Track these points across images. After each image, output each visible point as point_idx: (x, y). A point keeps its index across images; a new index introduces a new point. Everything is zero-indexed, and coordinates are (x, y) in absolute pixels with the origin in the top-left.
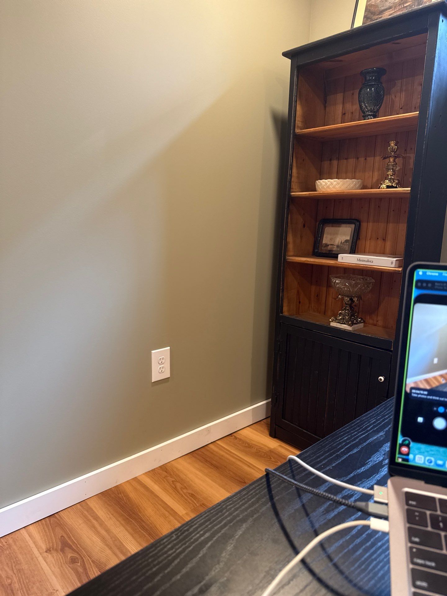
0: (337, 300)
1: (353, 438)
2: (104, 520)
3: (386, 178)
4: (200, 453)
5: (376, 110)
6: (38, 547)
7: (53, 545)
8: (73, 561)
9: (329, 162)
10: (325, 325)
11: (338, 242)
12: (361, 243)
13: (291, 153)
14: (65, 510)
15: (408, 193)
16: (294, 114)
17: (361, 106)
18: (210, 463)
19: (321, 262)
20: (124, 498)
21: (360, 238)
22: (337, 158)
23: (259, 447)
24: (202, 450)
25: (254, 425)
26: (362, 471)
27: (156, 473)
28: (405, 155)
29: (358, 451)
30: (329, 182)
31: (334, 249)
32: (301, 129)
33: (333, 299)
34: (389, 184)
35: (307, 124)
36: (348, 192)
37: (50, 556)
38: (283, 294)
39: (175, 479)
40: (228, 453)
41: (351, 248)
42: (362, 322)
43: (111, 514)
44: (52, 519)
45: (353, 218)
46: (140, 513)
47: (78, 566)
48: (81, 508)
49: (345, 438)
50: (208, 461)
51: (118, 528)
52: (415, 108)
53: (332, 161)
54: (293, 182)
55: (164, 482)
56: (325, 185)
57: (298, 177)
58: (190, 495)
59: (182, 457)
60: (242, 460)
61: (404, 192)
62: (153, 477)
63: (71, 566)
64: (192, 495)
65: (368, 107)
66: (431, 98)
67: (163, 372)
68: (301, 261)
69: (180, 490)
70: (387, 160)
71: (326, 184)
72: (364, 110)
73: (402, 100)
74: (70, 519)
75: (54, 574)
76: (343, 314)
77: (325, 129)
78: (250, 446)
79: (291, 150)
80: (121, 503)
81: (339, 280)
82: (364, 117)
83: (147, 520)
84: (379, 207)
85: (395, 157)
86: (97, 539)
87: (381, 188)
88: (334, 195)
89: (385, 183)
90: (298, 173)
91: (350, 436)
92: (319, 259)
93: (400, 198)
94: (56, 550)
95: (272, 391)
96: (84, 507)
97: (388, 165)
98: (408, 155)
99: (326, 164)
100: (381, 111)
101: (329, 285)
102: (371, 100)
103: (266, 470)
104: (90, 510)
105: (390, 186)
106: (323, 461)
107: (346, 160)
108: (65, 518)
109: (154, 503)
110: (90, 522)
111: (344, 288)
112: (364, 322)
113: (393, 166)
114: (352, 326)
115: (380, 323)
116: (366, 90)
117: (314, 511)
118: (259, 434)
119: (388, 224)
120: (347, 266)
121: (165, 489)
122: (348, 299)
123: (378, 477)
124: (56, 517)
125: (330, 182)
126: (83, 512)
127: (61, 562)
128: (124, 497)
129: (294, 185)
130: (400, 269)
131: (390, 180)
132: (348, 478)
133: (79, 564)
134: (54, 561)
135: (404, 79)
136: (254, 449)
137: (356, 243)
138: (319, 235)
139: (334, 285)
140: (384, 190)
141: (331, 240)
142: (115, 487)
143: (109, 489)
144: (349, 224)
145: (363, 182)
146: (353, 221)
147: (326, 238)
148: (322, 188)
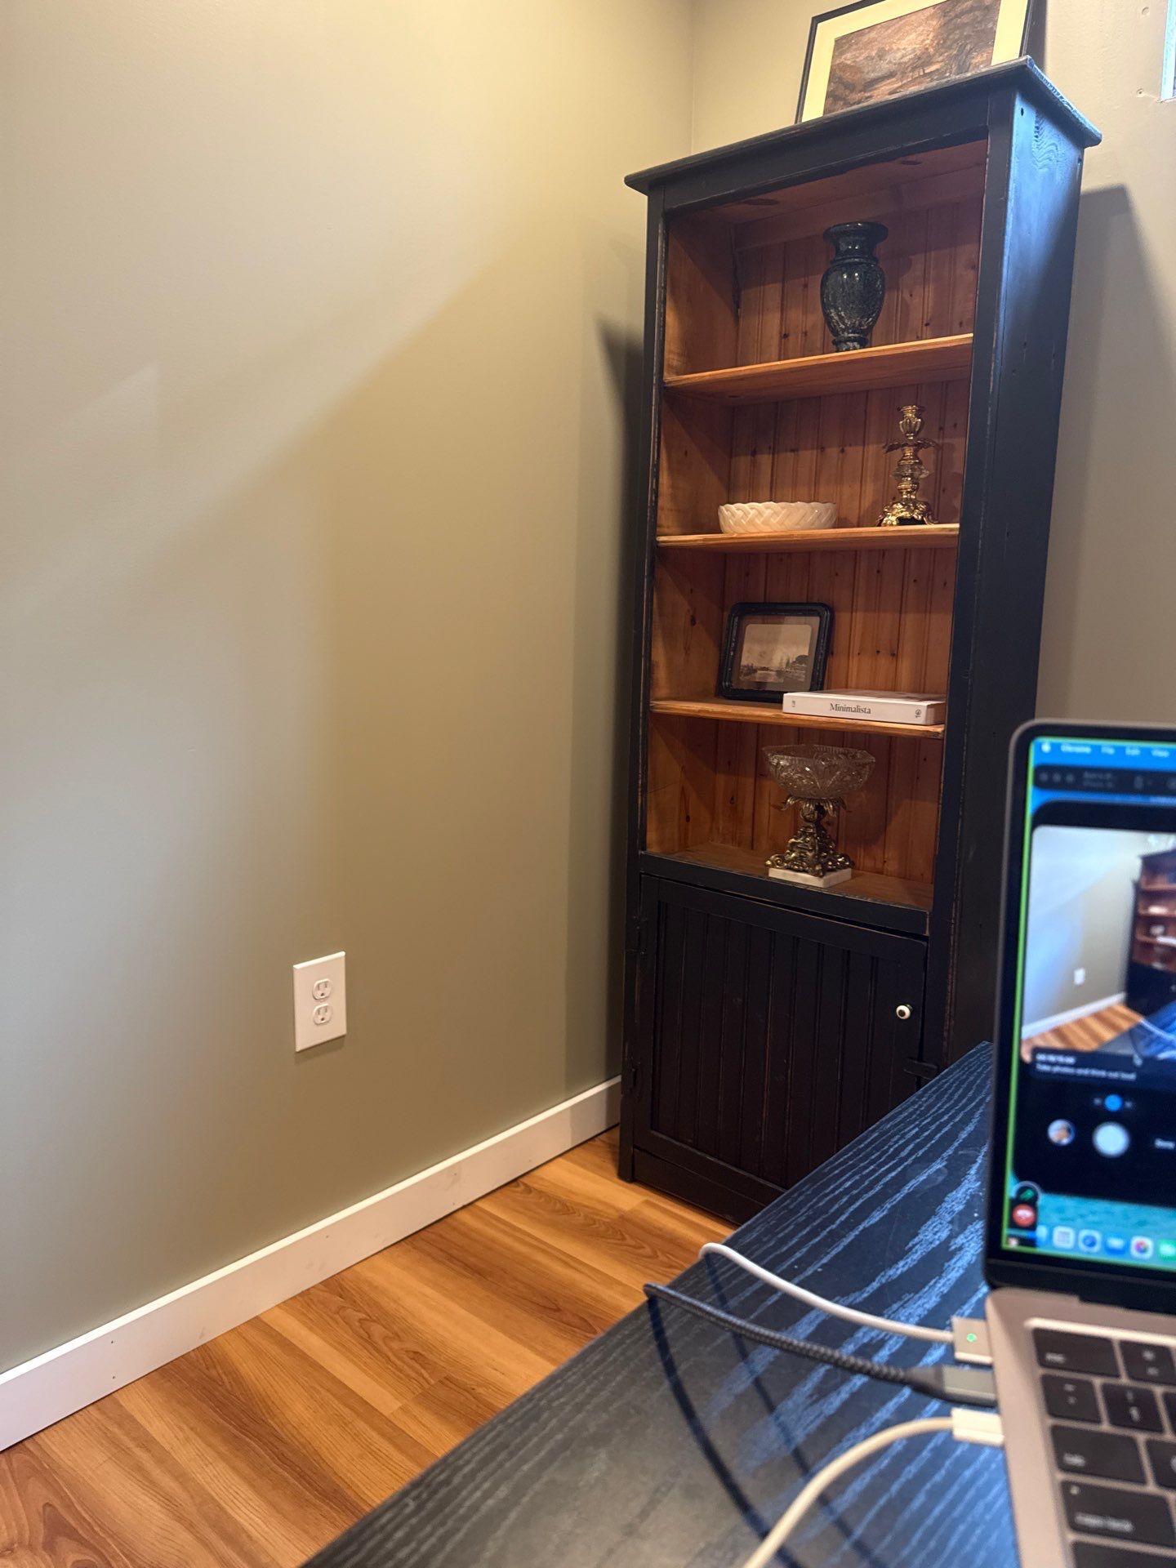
0: (782, 810)
1: (867, 1183)
2: (168, 1448)
3: (894, 499)
4: (433, 1236)
5: (866, 327)
7: (21, 1535)
9: (749, 457)
10: (757, 877)
11: (779, 659)
12: (837, 664)
13: (654, 432)
14: (54, 1427)
15: (953, 536)
16: (659, 333)
17: (828, 319)
18: (462, 1262)
19: (741, 713)
20: (224, 1377)
21: (835, 652)
22: (770, 448)
23: (591, 1211)
24: (439, 1228)
25: (575, 1151)
26: (899, 1272)
27: (314, 1304)
28: (941, 441)
29: (885, 1216)
30: (754, 511)
31: (772, 681)
32: (678, 374)
33: (772, 810)
34: (905, 514)
35: (693, 359)
36: (803, 536)
38: (646, 798)
39: (369, 1316)
40: (509, 1230)
41: (813, 676)
42: (848, 866)
43: (187, 1425)
44: (16, 1456)
45: (815, 600)
46: (273, 1419)
48: (100, 1417)
49: (848, 1184)
50: (455, 1258)
51: (210, 1466)
52: (961, 324)
53: (759, 457)
54: (662, 509)
55: (337, 1323)
56: (742, 518)
57: (674, 497)
58: (412, 1355)
59: (385, 1252)
60: (549, 1250)
61: (944, 533)
62: (304, 1314)
64: (416, 1356)
65: (845, 319)
66: (1002, 300)
67: (328, 1022)
68: (689, 710)
69: (381, 1342)
71: (746, 514)
72: (835, 326)
73: (928, 304)
74: (68, 1452)
76: (799, 846)
77: (741, 374)
78: (568, 1210)
79: (655, 428)
80: (217, 1394)
81: (787, 759)
82: (838, 345)
83: (293, 1436)
84: (878, 572)
85: (918, 447)
86: (152, 1503)
87: (885, 525)
88: (768, 541)
89: (894, 513)
90: (673, 487)
91: (857, 1177)
92: (734, 705)
93: (931, 549)
94: (31, 1548)
95: (624, 1059)
96: (111, 1415)
97: (899, 465)
98: (947, 441)
99: (743, 463)
100: (878, 330)
101: (761, 772)
102: (853, 303)
103: (648, 1289)
104: (126, 1420)
105: (907, 519)
106: (795, 1253)
107: (793, 454)
108: (54, 1448)
109: (311, 1387)
110: (129, 1455)
111: (800, 779)
112: (853, 865)
113: (912, 467)
114: (824, 878)
115: (892, 866)
116: (839, 278)
117: (787, 1394)
118: (591, 1174)
119: (903, 616)
120: (807, 723)
121: (341, 1346)
122: (811, 807)
123: (943, 1285)
124: (28, 1449)
125: (756, 510)
126: (108, 1429)
128: (225, 1373)
129: (666, 518)
130: (940, 729)
131: (906, 504)
132: (865, 1295)
135: (933, 253)
136: (579, 1215)
137: (825, 663)
138: (730, 645)
139: (776, 772)
140: (892, 529)
141: (761, 656)
142: (197, 1348)
143: (182, 1356)
144: (805, 615)
145: (838, 510)
146: (814, 608)
147: (748, 652)
148: (735, 525)
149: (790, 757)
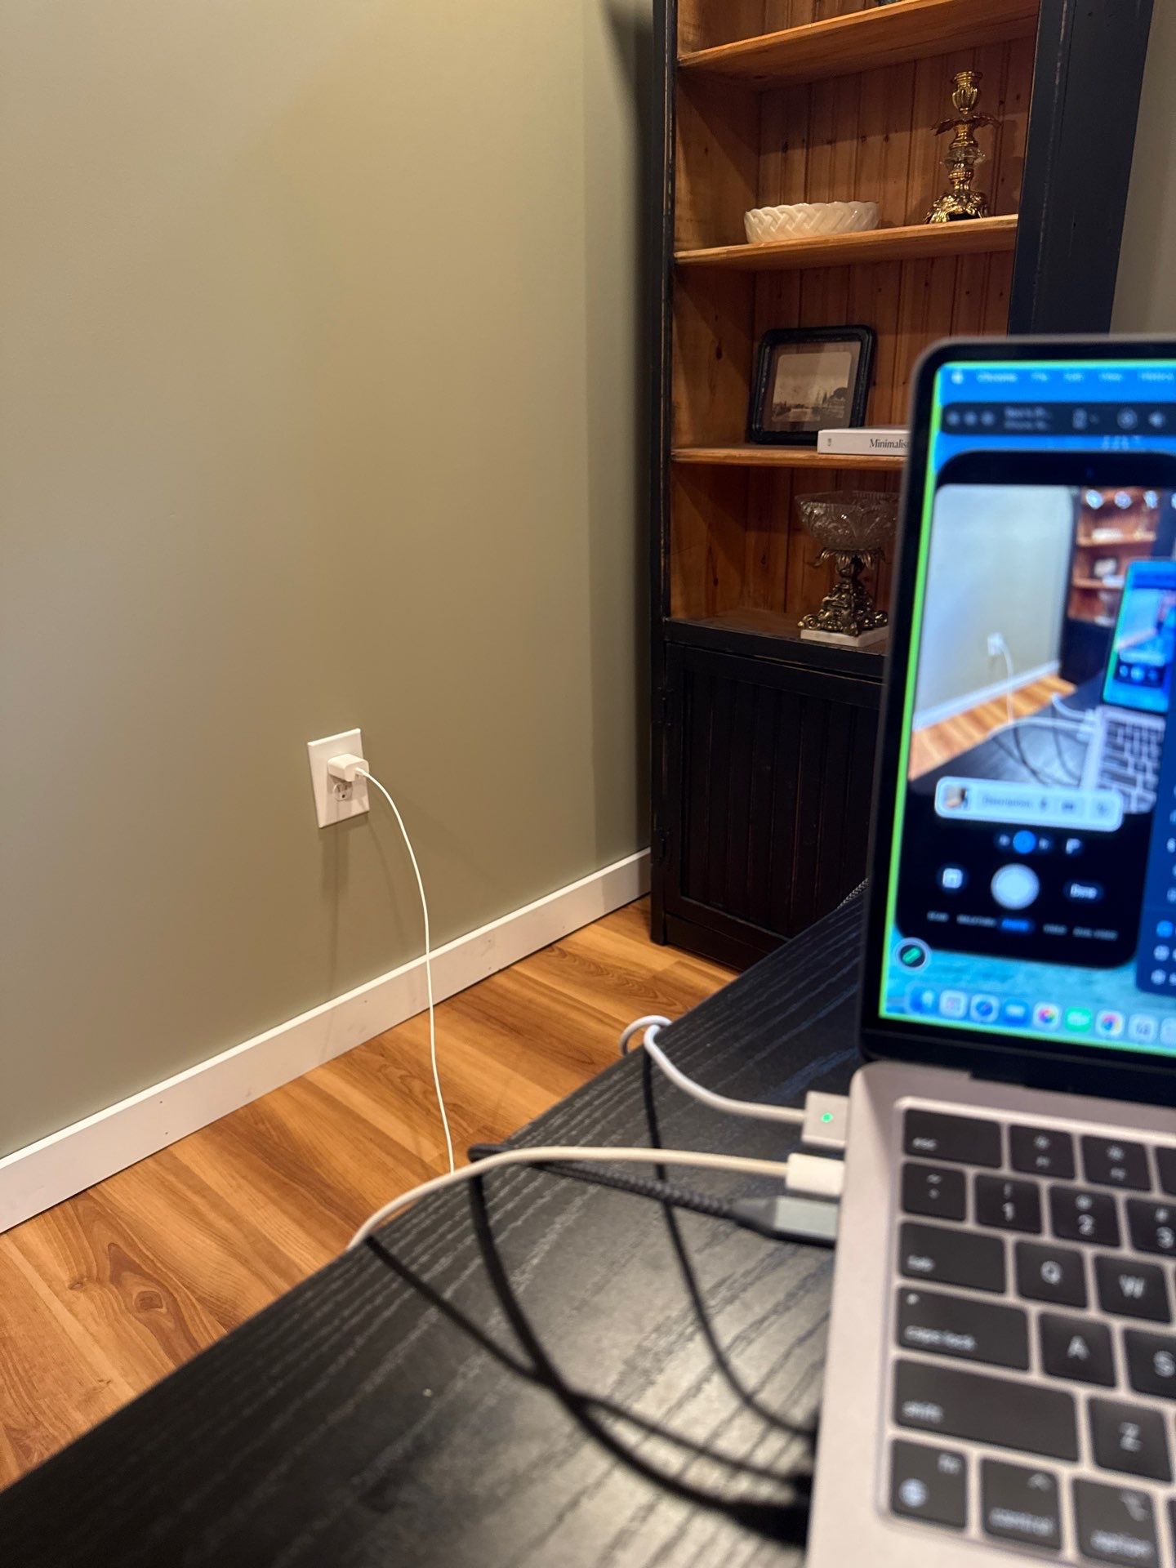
0: (817, 564)
2: (221, 1193)
3: (946, 191)
4: (471, 998)
6: (49, 1281)
7: (89, 1270)
8: (147, 1303)
9: (780, 154)
10: (788, 640)
11: (815, 396)
12: (879, 395)
13: (668, 125)
14: (115, 1177)
15: (1011, 230)
16: (670, 2)
18: (499, 1021)
19: (771, 456)
20: (273, 1133)
21: (877, 381)
22: (804, 141)
23: (625, 972)
24: (478, 991)
25: (610, 917)
27: (355, 1062)
28: (1001, 117)
30: (784, 215)
31: (807, 419)
32: (694, 50)
33: (807, 567)
34: (958, 209)
35: (712, 29)
36: (839, 240)
37: (82, 1295)
38: (669, 559)
39: (406, 1069)
40: (546, 991)
41: (852, 411)
42: (887, 624)
43: (240, 1175)
44: (81, 1204)
45: (856, 322)
46: (318, 1166)
47: (161, 1313)
48: (158, 1168)
50: (494, 1018)
51: (263, 1210)
53: (790, 152)
54: (680, 219)
55: (379, 1079)
56: (771, 224)
57: (693, 205)
58: (451, 1107)
60: (582, 1007)
61: (1000, 227)
62: (348, 1074)
63: (141, 1316)
64: (456, 1108)
68: (714, 458)
69: (420, 1098)
70: (950, 133)
71: (775, 219)
74: (129, 1199)
75: (97, 1341)
76: (834, 604)
77: (767, 43)
78: (602, 972)
79: (668, 117)
80: (265, 1145)
81: (821, 507)
83: (339, 1182)
84: (926, 284)
85: (974, 124)
86: (208, 1242)
87: (934, 222)
88: (800, 250)
89: (944, 208)
90: (692, 191)
92: (763, 449)
93: (986, 253)
94: (99, 1281)
95: (653, 827)
96: (167, 1165)
97: (951, 149)
99: (773, 160)
101: (795, 525)
104: (182, 1172)
105: (958, 215)
107: (829, 147)
108: (117, 1196)
109: (355, 1139)
110: (186, 1200)
111: (836, 528)
113: (966, 150)
114: (860, 637)
118: (624, 938)
120: (843, 463)
121: (382, 1100)
122: (847, 560)
124: (90, 1197)
125: (788, 214)
126: (163, 1177)
127: (113, 1308)
128: (274, 1129)
129: (685, 228)
131: (958, 196)
133: (164, 1310)
134: (94, 1308)
136: (612, 976)
137: (866, 396)
138: (762, 380)
139: (809, 522)
140: (942, 226)
141: (795, 391)
142: (246, 1106)
143: (232, 1113)
144: (844, 340)
145: (881, 211)
146: (855, 331)
147: (781, 387)
148: (763, 232)
149: (824, 505)
